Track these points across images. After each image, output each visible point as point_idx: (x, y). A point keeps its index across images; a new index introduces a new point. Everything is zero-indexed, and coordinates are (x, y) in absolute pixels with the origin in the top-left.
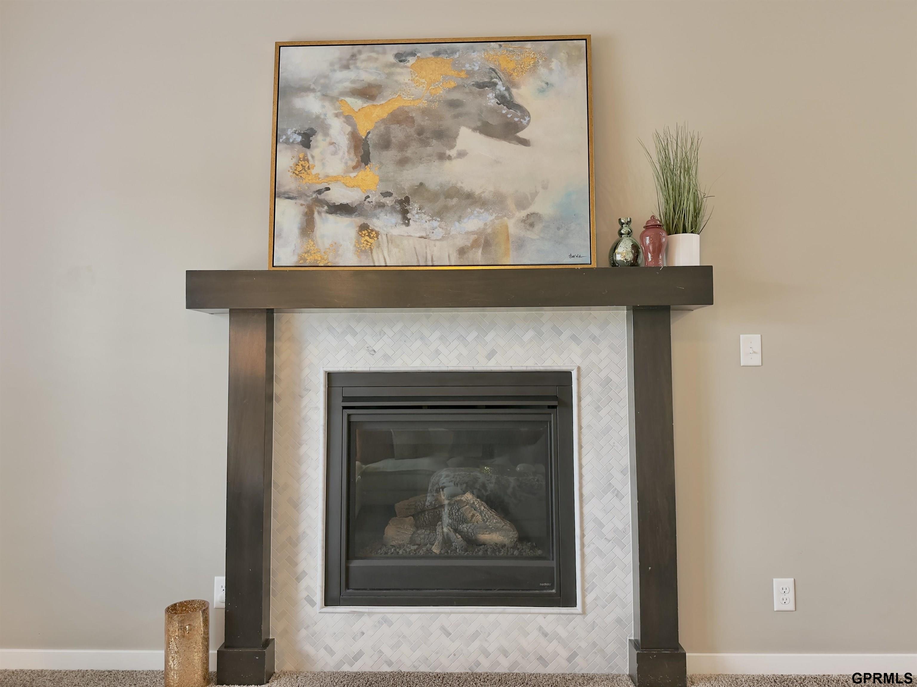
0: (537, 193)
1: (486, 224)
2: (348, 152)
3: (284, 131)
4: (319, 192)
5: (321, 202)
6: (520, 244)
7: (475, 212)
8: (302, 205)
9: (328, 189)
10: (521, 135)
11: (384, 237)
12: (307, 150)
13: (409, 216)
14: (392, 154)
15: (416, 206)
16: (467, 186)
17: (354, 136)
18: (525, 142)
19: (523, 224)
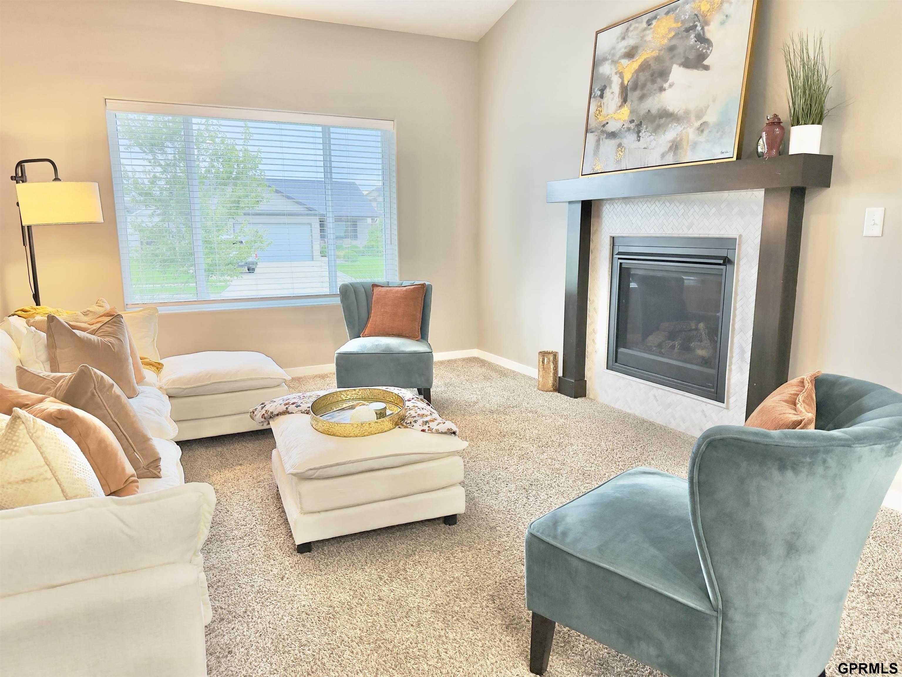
0: (708, 106)
1: (677, 134)
2: (619, 97)
3: (594, 89)
4: (604, 126)
5: (603, 132)
6: (694, 146)
7: (673, 126)
8: (596, 135)
9: (607, 123)
10: (706, 62)
11: (628, 150)
12: (601, 99)
13: (640, 134)
14: (637, 93)
15: (645, 127)
16: (671, 108)
17: (622, 84)
18: (706, 68)
19: (697, 131)
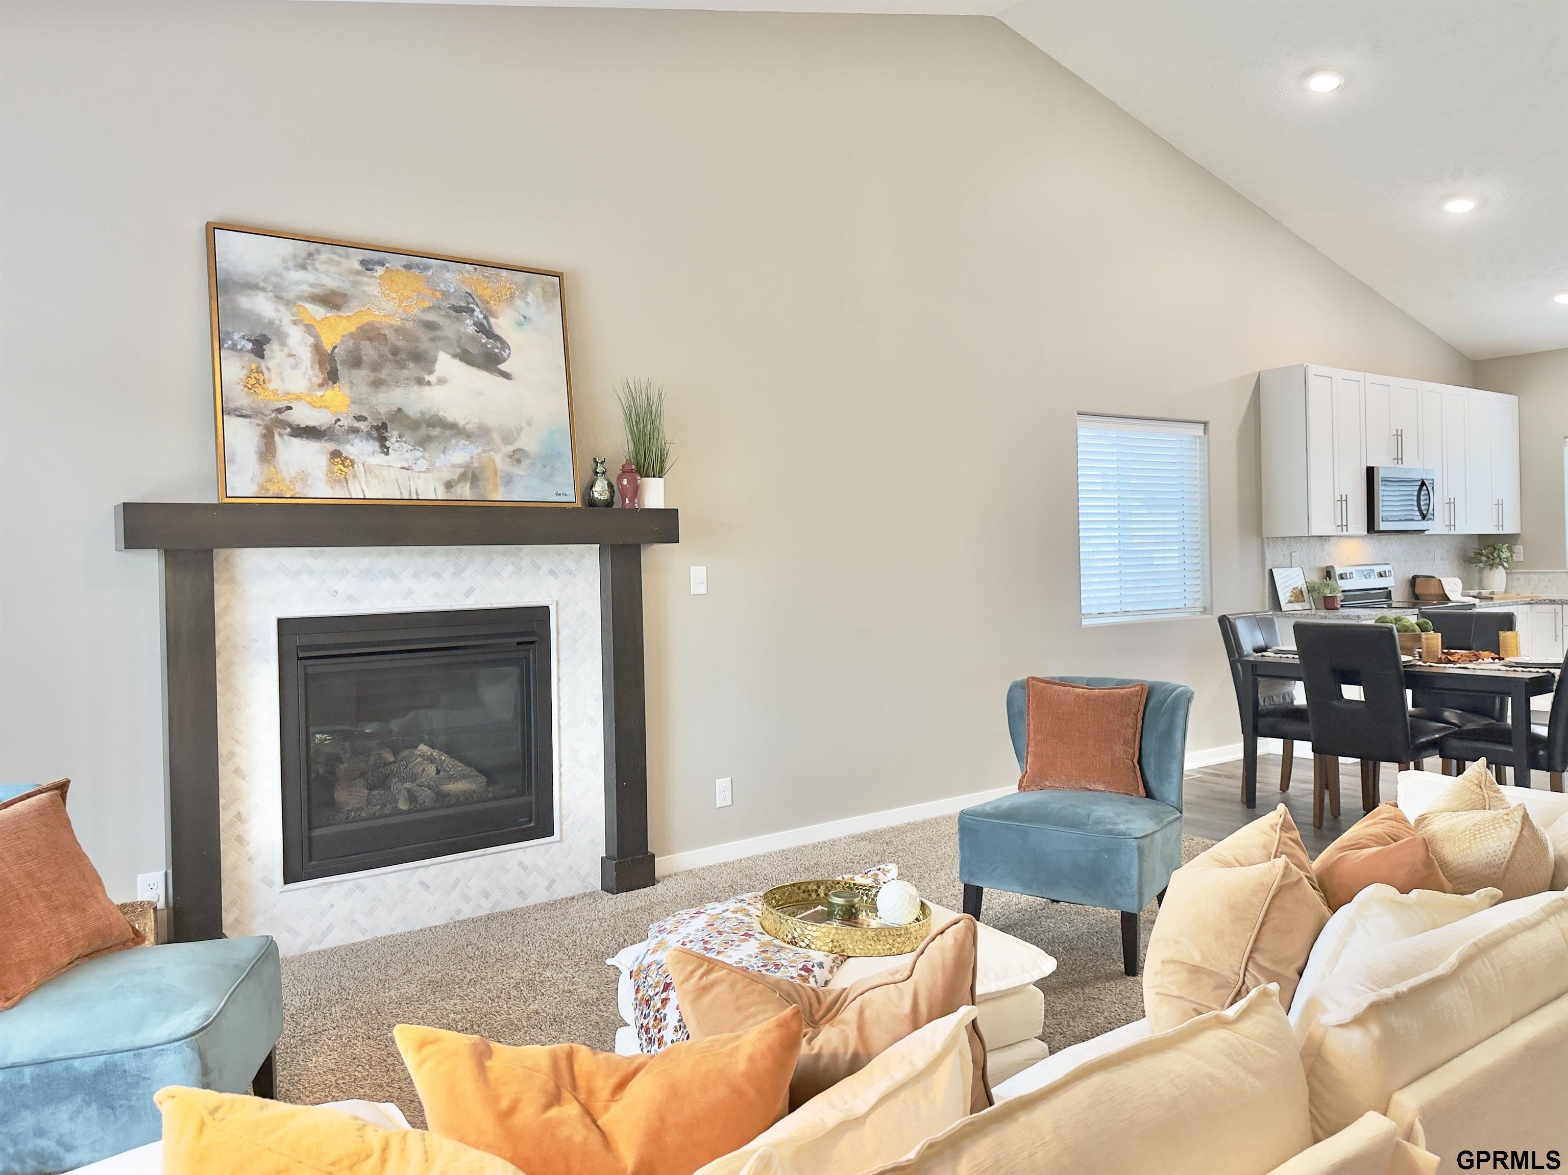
0: (522, 429)
1: (472, 458)
2: (312, 367)
3: (229, 335)
4: (279, 411)
5: (285, 424)
6: (508, 481)
7: (460, 444)
8: (258, 425)
9: (290, 408)
10: (502, 367)
11: (361, 466)
12: (260, 360)
13: (388, 444)
14: (362, 374)
15: (395, 433)
16: (451, 415)
17: (317, 348)
18: (506, 375)
19: (510, 460)
